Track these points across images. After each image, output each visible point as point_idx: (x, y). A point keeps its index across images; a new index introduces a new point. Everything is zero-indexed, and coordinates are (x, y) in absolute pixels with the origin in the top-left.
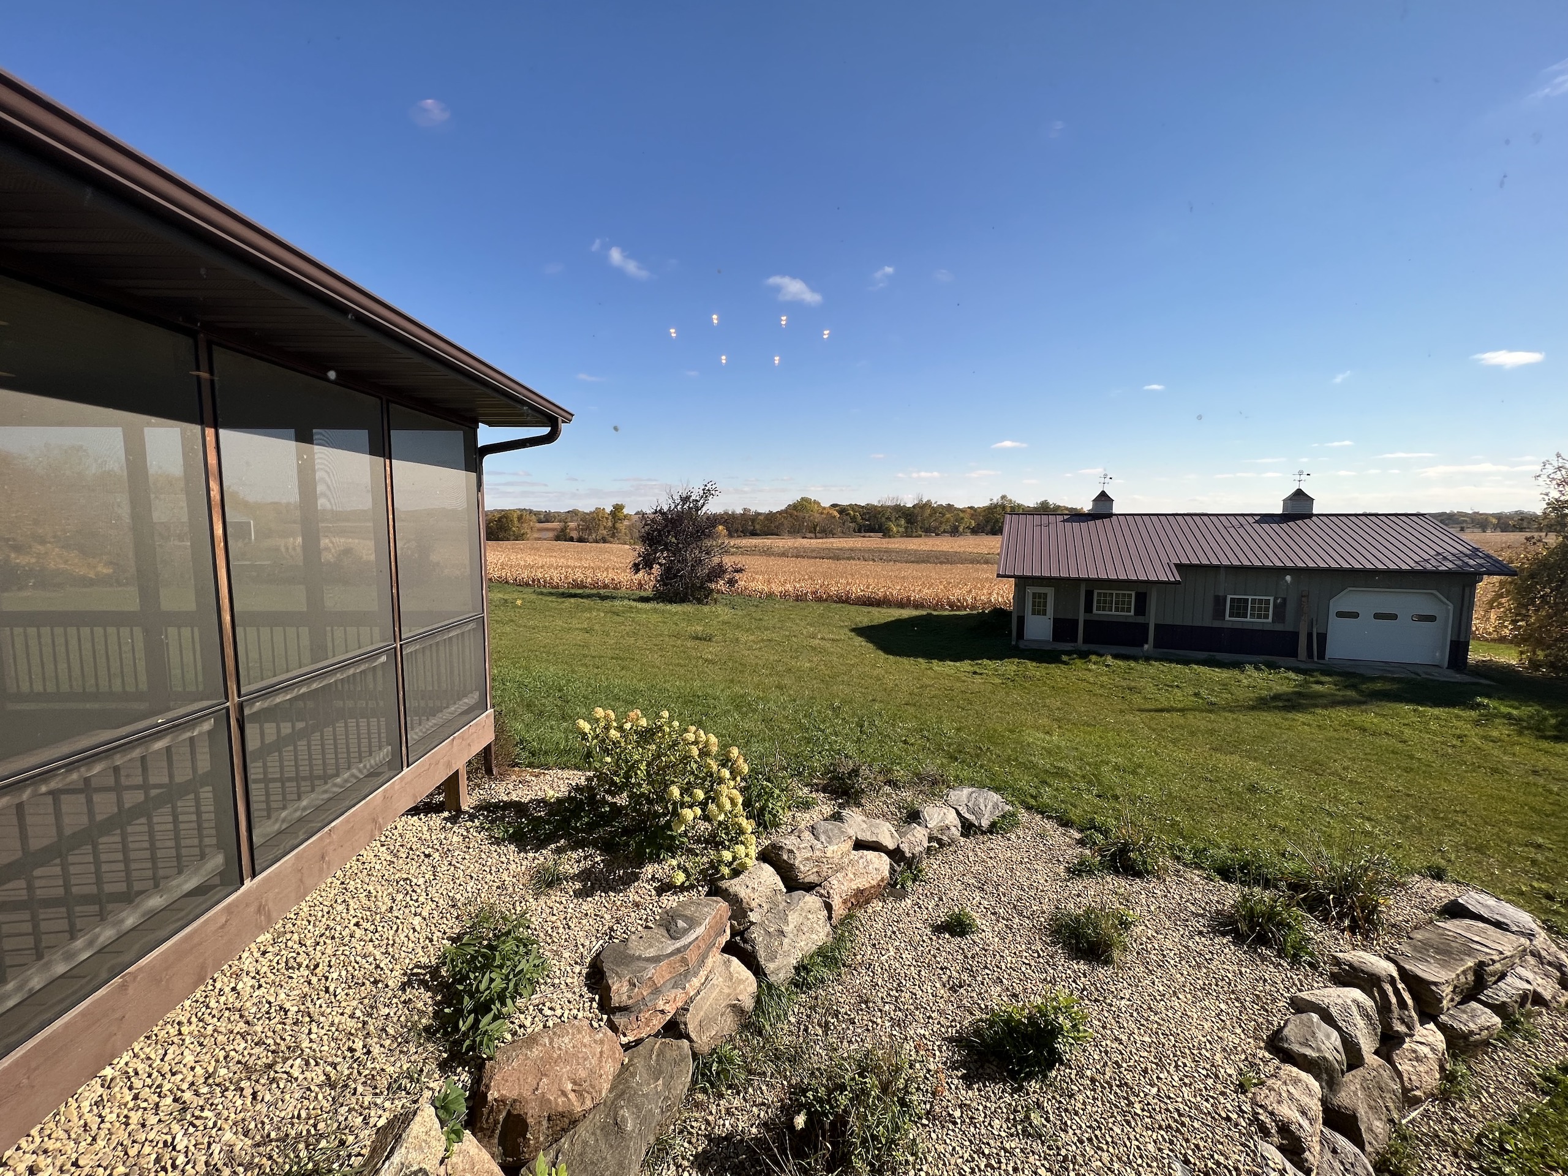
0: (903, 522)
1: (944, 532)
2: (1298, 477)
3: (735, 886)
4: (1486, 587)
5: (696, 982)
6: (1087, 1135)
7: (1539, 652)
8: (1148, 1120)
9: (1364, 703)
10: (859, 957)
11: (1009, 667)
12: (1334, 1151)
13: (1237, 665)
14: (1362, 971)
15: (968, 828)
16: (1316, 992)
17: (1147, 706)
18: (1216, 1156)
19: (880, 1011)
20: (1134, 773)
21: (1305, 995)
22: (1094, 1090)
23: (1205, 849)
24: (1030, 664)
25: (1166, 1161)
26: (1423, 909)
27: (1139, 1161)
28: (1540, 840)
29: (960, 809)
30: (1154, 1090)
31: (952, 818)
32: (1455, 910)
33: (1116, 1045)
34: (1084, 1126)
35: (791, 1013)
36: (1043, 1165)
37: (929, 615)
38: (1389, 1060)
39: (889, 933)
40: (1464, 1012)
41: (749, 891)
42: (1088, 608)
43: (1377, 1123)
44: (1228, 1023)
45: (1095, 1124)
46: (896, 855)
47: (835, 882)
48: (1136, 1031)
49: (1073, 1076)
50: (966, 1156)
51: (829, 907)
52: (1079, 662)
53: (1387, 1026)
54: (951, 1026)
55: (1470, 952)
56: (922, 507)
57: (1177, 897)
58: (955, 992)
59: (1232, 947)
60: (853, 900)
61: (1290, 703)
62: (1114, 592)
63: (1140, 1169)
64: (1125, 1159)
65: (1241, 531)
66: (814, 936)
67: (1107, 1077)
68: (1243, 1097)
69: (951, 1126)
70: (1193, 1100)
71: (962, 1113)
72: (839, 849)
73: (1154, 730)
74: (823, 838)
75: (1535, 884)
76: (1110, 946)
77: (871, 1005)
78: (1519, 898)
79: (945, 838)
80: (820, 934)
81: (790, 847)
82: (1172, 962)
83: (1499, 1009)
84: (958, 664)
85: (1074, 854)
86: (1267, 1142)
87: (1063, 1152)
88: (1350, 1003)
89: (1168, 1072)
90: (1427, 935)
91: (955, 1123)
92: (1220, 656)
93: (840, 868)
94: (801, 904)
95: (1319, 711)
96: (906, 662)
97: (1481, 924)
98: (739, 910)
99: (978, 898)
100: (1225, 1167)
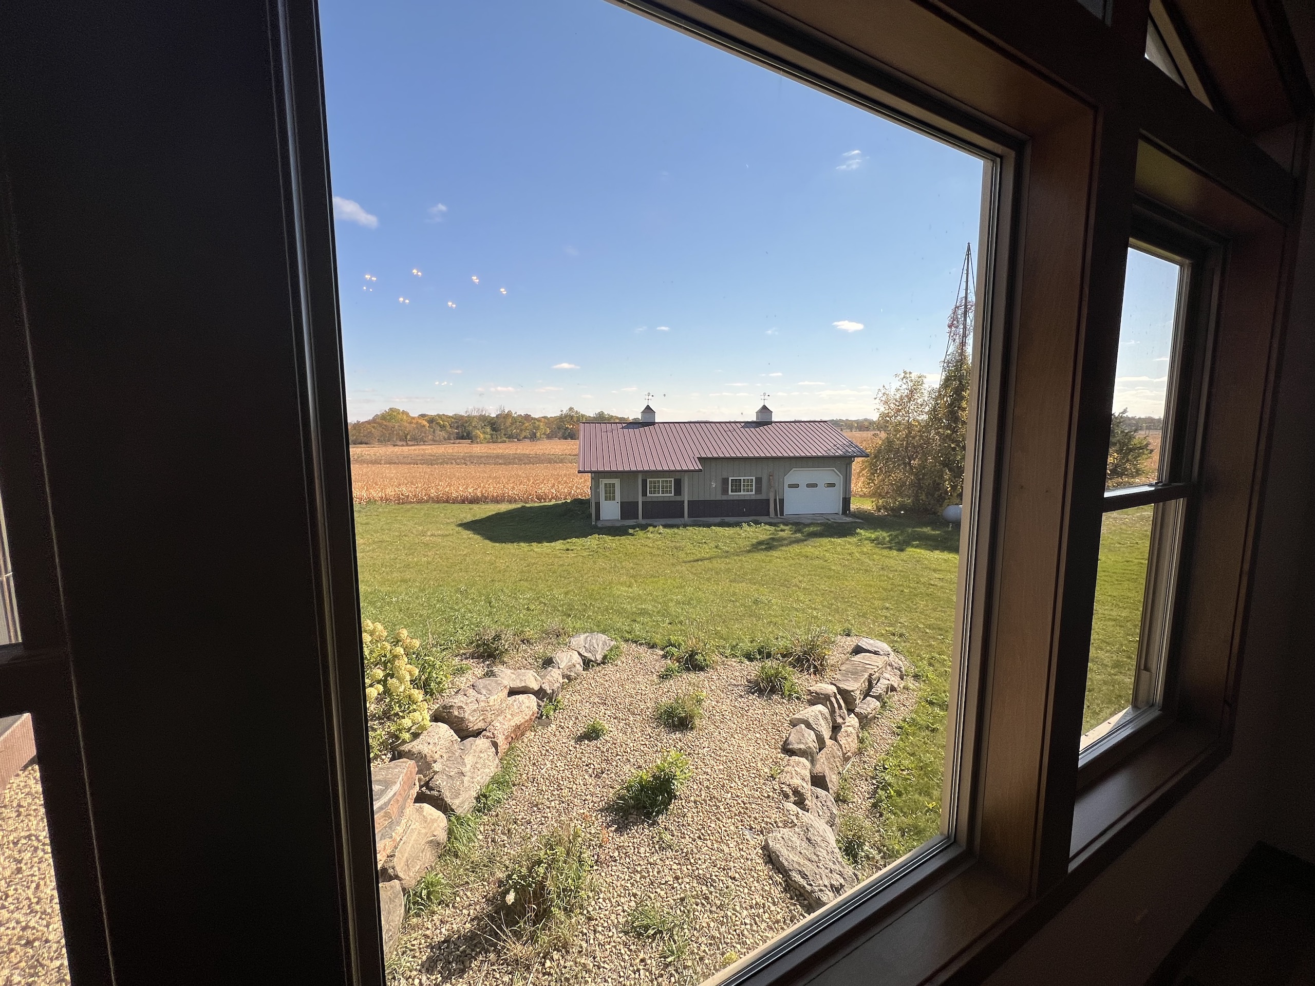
0: (488, 430)
1: (525, 437)
2: (763, 397)
3: (417, 746)
4: (857, 465)
5: (400, 829)
6: (697, 835)
7: (880, 501)
8: (728, 813)
9: (806, 540)
10: (524, 776)
11: (593, 541)
12: (817, 797)
13: (738, 524)
14: (822, 694)
15: (587, 664)
16: (801, 712)
17: (688, 559)
18: (765, 819)
19: (549, 808)
20: (689, 604)
21: (796, 716)
22: (697, 807)
23: (737, 645)
24: (608, 538)
25: (741, 832)
26: (844, 653)
27: (727, 838)
28: (888, 605)
29: (580, 650)
30: (729, 795)
31: (577, 659)
32: (858, 650)
33: (705, 776)
34: (694, 830)
35: (478, 833)
36: (675, 863)
37: (523, 507)
38: (836, 740)
39: (544, 752)
40: (865, 703)
41: (430, 747)
42: (644, 494)
43: (834, 776)
44: (761, 744)
45: (700, 827)
46: (540, 693)
47: (498, 724)
48: (715, 765)
49: (683, 804)
50: (627, 877)
51: (495, 745)
52: (641, 533)
53: (834, 721)
54: (601, 801)
55: (865, 670)
56: (505, 416)
57: (725, 677)
58: (599, 778)
59: (758, 699)
60: (512, 735)
61: (769, 545)
62: (660, 480)
63: (728, 842)
64: (719, 840)
65: (734, 433)
66: (487, 770)
67: (703, 797)
68: (774, 782)
69: (613, 863)
70: (750, 793)
71: (619, 852)
72: (498, 697)
73: (695, 574)
74: (484, 692)
75: (887, 629)
76: (692, 717)
77: (540, 806)
78: (881, 636)
79: (572, 674)
80: (491, 767)
81: (459, 704)
82: (728, 718)
83: (878, 698)
84: (553, 544)
85: (661, 665)
86: (788, 802)
87: (685, 850)
88: (817, 713)
89: (735, 782)
90: (847, 666)
91: (615, 861)
92: (727, 519)
93: (501, 712)
94: (474, 747)
95: (784, 548)
96: (511, 548)
97: (868, 654)
98: (424, 764)
99: (603, 711)
100: (770, 824)
